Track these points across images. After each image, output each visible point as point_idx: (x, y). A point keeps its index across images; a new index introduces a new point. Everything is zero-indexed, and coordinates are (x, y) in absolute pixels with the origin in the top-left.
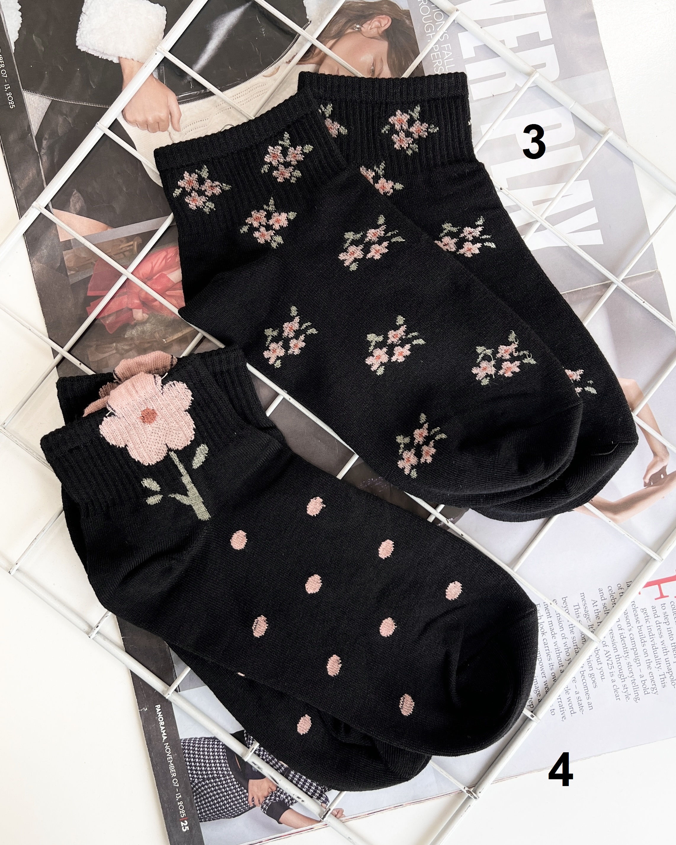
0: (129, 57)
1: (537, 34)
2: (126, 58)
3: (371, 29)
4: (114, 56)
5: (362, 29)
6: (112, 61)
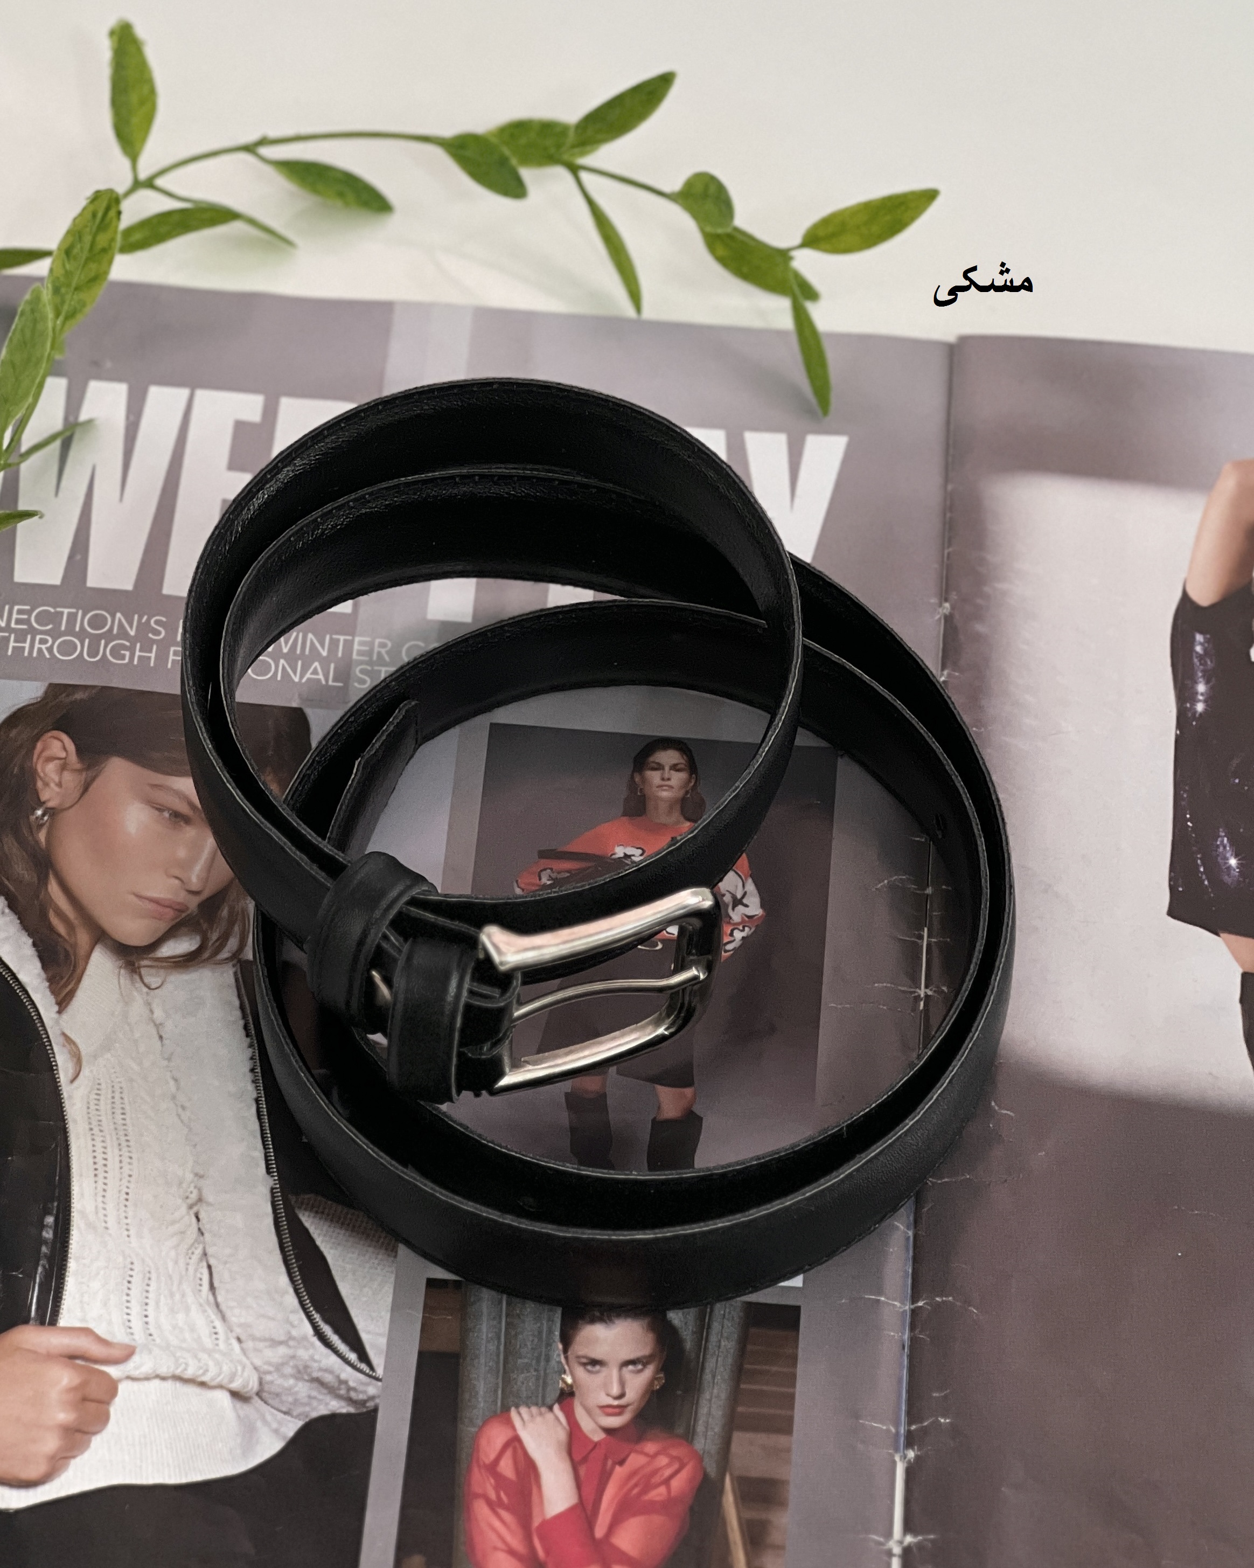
3: (59, 785)
5: (48, 805)
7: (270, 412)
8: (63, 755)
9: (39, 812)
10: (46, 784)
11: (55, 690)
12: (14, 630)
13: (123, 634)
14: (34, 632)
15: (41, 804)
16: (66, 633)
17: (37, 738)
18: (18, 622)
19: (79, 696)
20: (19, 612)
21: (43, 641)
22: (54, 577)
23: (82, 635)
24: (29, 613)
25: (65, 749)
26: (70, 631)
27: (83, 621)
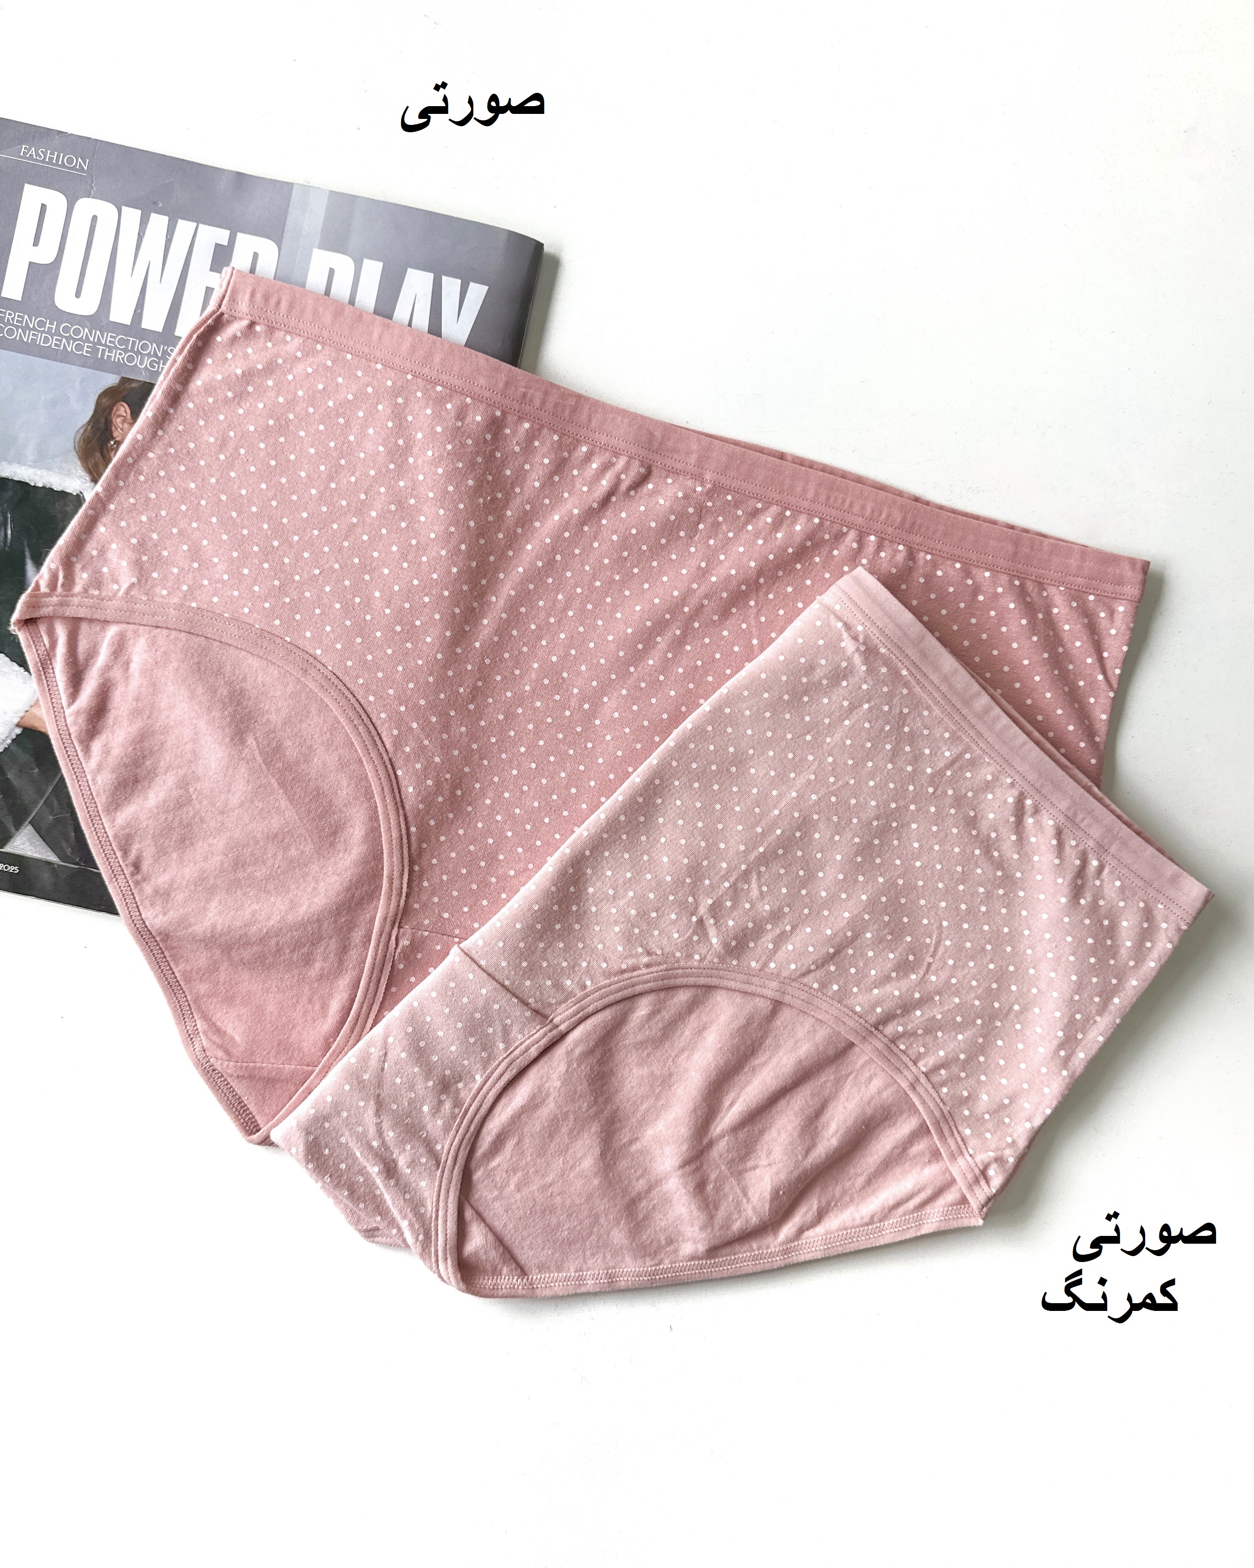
0: (22, 714)
1: (218, 246)
2: (22, 718)
3: (122, 430)
4: (12, 730)
5: (117, 439)
6: (17, 735)
7: (232, 240)
8: (124, 414)
9: (112, 443)
10: (116, 429)
11: (124, 381)
12: (109, 347)
13: (155, 355)
14: (116, 348)
15: (113, 438)
16: (130, 351)
17: (114, 404)
18: (110, 342)
19: (134, 385)
20: (111, 337)
21: (120, 354)
22: (127, 321)
23: (138, 353)
24: (115, 338)
25: (126, 412)
26: (132, 350)
27: (138, 345)
